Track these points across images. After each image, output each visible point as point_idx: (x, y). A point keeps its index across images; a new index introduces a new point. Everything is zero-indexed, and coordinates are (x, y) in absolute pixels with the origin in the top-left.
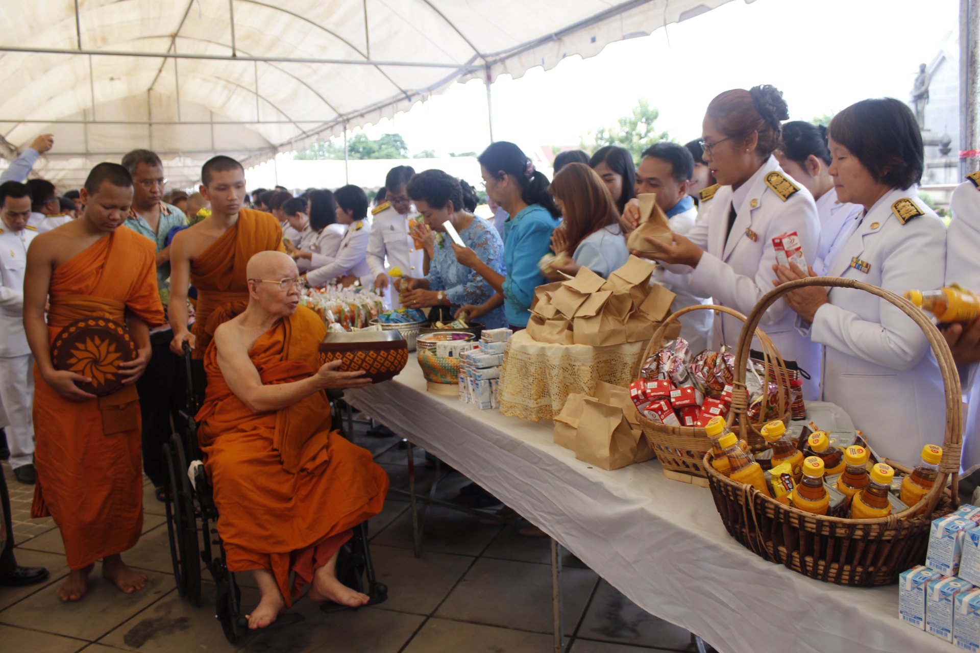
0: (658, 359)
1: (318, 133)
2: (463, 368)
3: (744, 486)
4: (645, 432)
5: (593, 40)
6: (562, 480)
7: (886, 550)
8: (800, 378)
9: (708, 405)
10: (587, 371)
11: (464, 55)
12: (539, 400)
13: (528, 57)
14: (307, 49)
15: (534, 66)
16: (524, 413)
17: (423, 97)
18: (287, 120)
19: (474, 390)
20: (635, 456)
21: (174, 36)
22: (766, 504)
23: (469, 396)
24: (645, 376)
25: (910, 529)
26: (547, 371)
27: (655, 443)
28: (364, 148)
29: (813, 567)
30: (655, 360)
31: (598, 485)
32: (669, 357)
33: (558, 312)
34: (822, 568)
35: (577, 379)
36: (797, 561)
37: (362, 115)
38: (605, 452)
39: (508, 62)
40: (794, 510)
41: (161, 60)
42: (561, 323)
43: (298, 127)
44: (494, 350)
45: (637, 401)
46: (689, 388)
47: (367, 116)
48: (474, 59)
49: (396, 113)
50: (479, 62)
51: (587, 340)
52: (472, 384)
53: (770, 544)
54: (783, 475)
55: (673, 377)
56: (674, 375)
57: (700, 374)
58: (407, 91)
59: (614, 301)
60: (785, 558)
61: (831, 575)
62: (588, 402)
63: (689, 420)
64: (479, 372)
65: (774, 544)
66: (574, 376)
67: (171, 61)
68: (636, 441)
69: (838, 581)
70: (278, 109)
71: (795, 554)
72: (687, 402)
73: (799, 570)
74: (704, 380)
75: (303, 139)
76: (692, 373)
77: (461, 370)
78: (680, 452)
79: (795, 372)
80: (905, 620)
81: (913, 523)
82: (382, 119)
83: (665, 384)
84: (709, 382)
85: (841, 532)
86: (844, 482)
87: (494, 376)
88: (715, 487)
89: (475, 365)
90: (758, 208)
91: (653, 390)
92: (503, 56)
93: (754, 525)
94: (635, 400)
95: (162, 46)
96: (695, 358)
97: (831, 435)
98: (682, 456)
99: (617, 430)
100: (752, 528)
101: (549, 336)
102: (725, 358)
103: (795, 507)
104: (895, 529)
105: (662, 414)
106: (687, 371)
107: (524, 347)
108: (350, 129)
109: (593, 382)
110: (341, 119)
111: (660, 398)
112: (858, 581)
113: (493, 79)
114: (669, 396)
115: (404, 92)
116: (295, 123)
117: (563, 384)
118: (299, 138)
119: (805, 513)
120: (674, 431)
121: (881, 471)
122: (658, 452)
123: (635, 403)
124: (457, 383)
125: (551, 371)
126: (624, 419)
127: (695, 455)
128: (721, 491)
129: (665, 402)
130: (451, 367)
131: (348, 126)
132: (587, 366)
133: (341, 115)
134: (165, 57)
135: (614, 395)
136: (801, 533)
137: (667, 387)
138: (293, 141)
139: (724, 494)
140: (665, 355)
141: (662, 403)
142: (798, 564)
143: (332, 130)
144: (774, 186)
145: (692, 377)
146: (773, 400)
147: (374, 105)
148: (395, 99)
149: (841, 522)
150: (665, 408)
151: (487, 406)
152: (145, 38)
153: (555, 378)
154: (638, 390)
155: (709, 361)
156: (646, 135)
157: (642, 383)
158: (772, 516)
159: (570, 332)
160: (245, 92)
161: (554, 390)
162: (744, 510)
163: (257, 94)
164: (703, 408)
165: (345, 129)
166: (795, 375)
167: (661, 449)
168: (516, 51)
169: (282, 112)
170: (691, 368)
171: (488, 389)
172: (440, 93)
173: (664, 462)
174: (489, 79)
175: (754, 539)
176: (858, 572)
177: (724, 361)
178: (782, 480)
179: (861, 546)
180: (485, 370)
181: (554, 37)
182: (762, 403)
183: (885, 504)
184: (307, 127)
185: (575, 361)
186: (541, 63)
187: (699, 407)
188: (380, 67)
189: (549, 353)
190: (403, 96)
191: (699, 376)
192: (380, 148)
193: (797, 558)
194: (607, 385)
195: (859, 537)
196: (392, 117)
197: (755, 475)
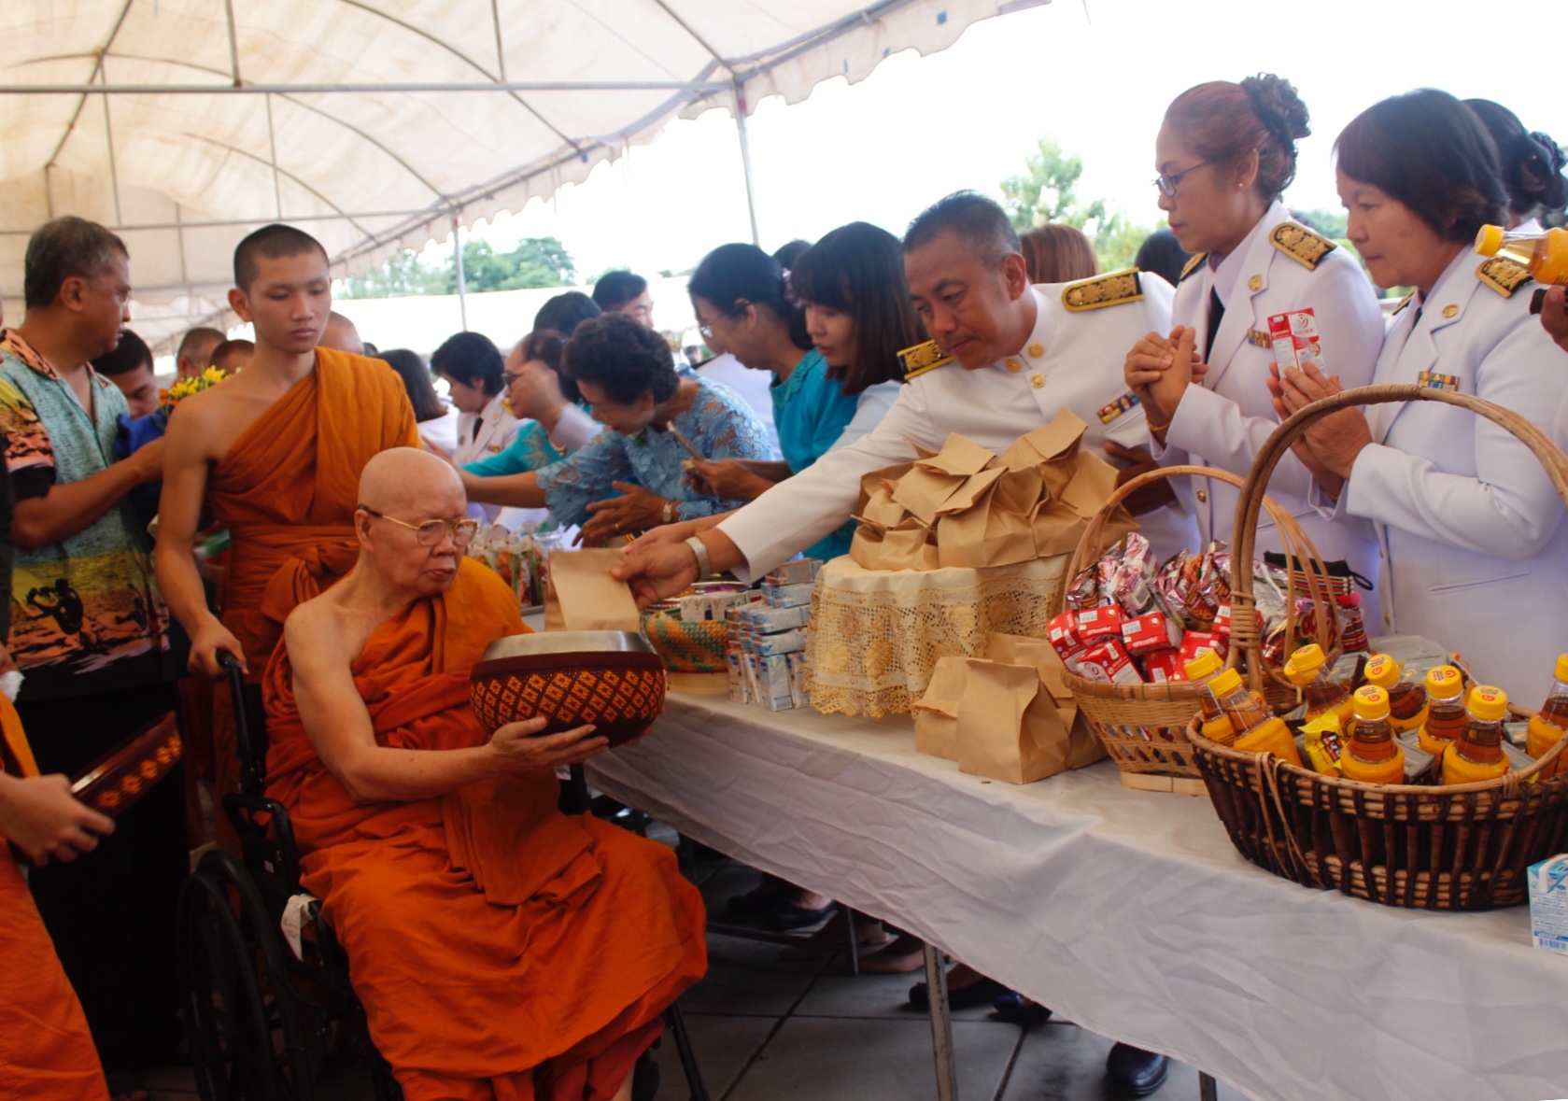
0: (1096, 573)
1: (399, 237)
2: (734, 638)
3: (1257, 758)
4: (1082, 707)
5: (942, 19)
6: (934, 815)
7: (1507, 837)
8: (1356, 590)
9: (1191, 645)
10: (968, 614)
11: (690, 64)
12: (881, 678)
13: (816, 59)
14: (373, 68)
15: (830, 77)
16: (855, 704)
17: (612, 149)
18: (334, 213)
19: (757, 677)
20: (1067, 756)
21: (100, 55)
22: (1298, 782)
23: (749, 689)
24: (1074, 606)
25: (1543, 797)
26: (894, 622)
27: (1102, 724)
28: (485, 271)
29: (1387, 884)
30: (1091, 577)
31: (1003, 809)
32: (1116, 568)
33: (907, 514)
34: (1402, 883)
35: (950, 632)
36: (1359, 879)
37: (489, 196)
38: (1012, 751)
39: (777, 71)
40: (1344, 782)
41: (76, 98)
42: (913, 535)
43: (358, 227)
44: (791, 599)
45: (1063, 651)
46: (1155, 616)
47: (499, 197)
48: (710, 69)
49: (560, 186)
50: (720, 75)
51: (962, 558)
52: (754, 666)
53: (1310, 855)
54: (1325, 734)
55: (1124, 602)
56: (1126, 597)
57: (1173, 593)
58: (580, 141)
59: (1010, 485)
60: (1338, 877)
61: (1419, 894)
62: (973, 665)
63: (1158, 673)
64: (766, 641)
65: (1317, 854)
66: (945, 628)
67: (96, 100)
68: (1067, 730)
69: (1432, 905)
70: (316, 194)
71: (1356, 866)
72: (1152, 640)
73: (1365, 894)
74: (1180, 604)
75: (368, 251)
76: (1158, 593)
77: (730, 642)
78: (1147, 732)
79: (1345, 579)
80: (1544, 945)
81: (1546, 785)
82: (531, 200)
83: (1112, 612)
84: (1191, 606)
85: (1426, 811)
86: (1430, 734)
87: (794, 646)
88: (1210, 770)
89: (757, 629)
90: (1265, 290)
91: (1090, 625)
92: (766, 60)
93: (1282, 824)
94: (1060, 649)
95: (79, 73)
96: (1162, 568)
97: (1406, 666)
98: (1151, 740)
99: (1029, 709)
100: (1279, 835)
101: (893, 560)
102: (1217, 561)
103: (1346, 777)
104: (1518, 798)
105: (1110, 665)
106: (1149, 590)
107: (848, 582)
108: (465, 224)
109: (979, 635)
110: (446, 206)
111: (1104, 638)
112: (1465, 900)
113: (749, 106)
114: (1120, 634)
115: (573, 144)
116: (350, 218)
117: (925, 643)
118: (362, 249)
119: (1362, 785)
120: (1132, 694)
121: (1483, 697)
122: (1109, 740)
123: (1060, 654)
124: (725, 670)
125: (902, 621)
126: (1042, 689)
127: (1174, 736)
128: (1221, 775)
129: (1113, 644)
130: (711, 638)
131: (460, 219)
132: (966, 605)
133: (445, 198)
134: (84, 92)
135: (1022, 651)
136: (1360, 822)
137: (1114, 618)
138: (348, 256)
139: (1226, 779)
140: (1107, 567)
141: (1109, 646)
142: (1362, 884)
143: (428, 230)
144: (1289, 248)
145: (1159, 601)
146: (1307, 626)
147: (514, 172)
148: (554, 159)
149: (1424, 793)
150: (1114, 655)
151: (784, 705)
152: (42, 60)
153: (909, 633)
154: (1063, 631)
155: (1188, 569)
156: (1059, 211)
157: (1069, 617)
158: (1310, 802)
159: (931, 548)
160: (247, 160)
161: (909, 654)
162: (1262, 799)
163: (273, 165)
164: (1183, 651)
165: (455, 224)
166: (1345, 585)
167: (1112, 732)
168: (791, 49)
169: (323, 199)
170: (1157, 584)
171: (785, 671)
172: (645, 141)
173: (1120, 758)
174: (742, 108)
175: (1284, 852)
176: (1465, 884)
177: (1215, 567)
178: (1324, 743)
179: (1462, 832)
180: (777, 637)
181: (866, 18)
182: (1287, 633)
183: (1498, 757)
184: (376, 226)
185: (944, 598)
186: (842, 70)
187: (1175, 651)
188: (521, 94)
189: (895, 587)
190: (572, 151)
191: (1171, 597)
192: (518, 269)
193: (1358, 872)
194: (1008, 637)
195: (1457, 818)
196: (552, 194)
197: (1276, 738)
